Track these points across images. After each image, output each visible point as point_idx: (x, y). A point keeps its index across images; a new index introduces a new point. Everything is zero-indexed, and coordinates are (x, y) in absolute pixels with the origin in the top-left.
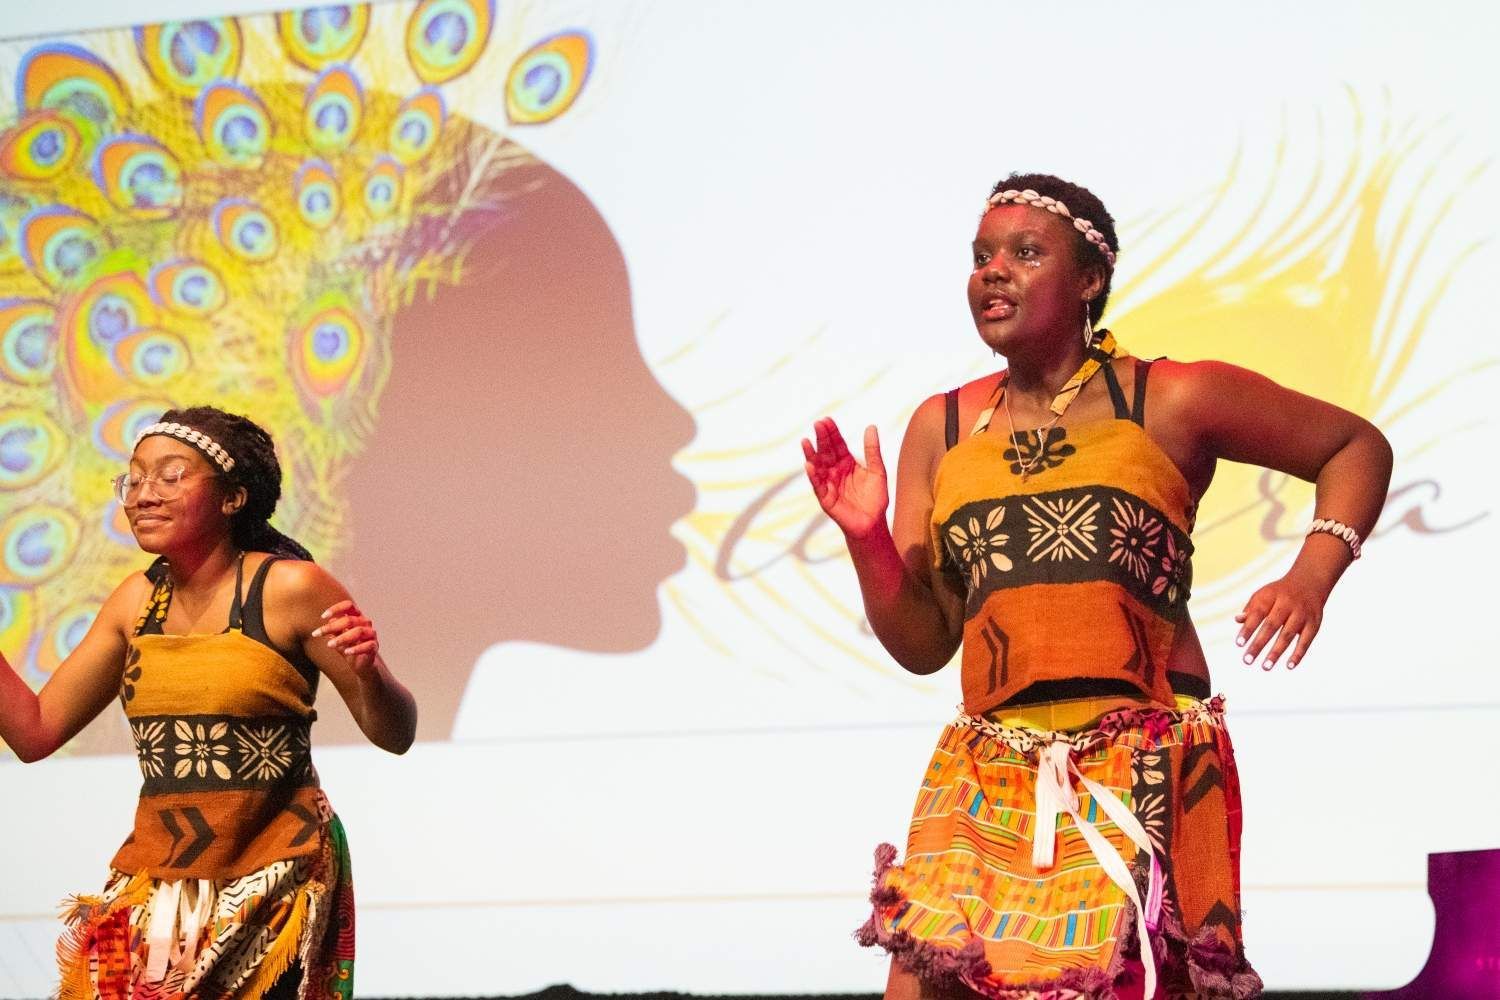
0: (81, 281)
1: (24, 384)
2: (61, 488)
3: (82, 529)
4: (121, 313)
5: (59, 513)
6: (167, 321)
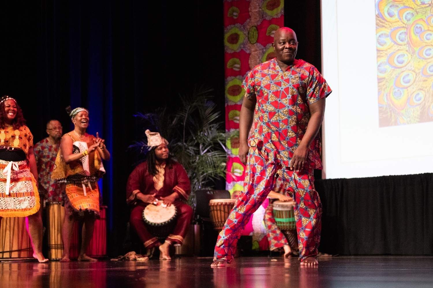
0: (411, 22)
1: (401, 45)
2: (411, 66)
3: (416, 75)
4: (420, 27)
5: (411, 72)
6: (430, 28)
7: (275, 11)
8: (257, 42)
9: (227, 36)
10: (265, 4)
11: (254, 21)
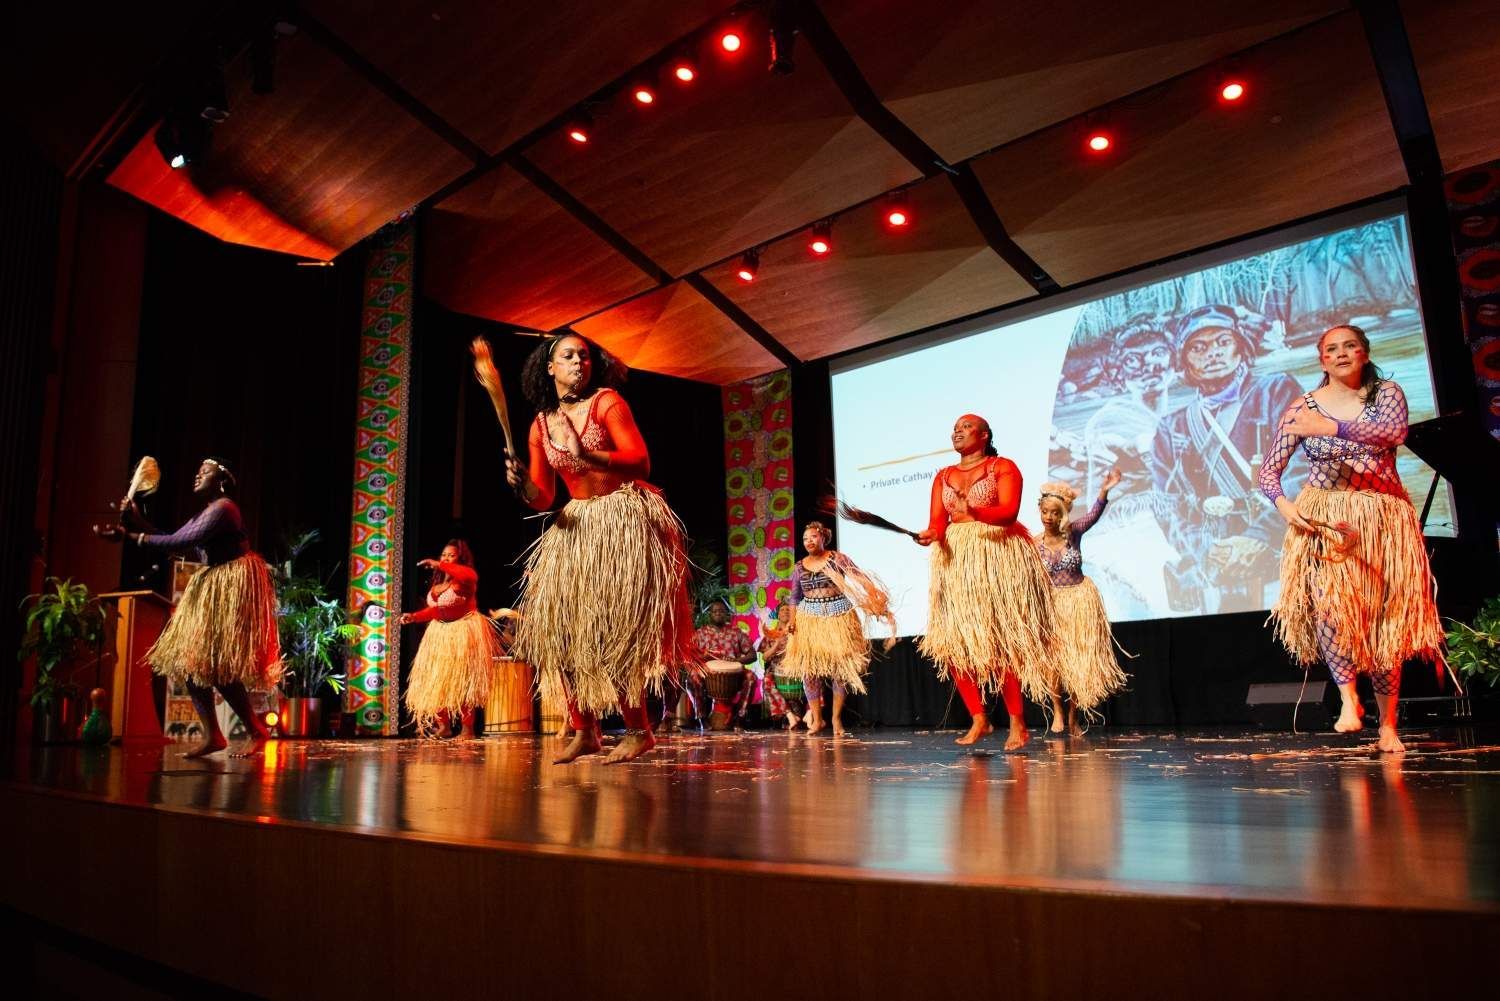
7: (782, 452)
8: (763, 486)
9: (729, 480)
10: (772, 443)
11: (759, 463)
